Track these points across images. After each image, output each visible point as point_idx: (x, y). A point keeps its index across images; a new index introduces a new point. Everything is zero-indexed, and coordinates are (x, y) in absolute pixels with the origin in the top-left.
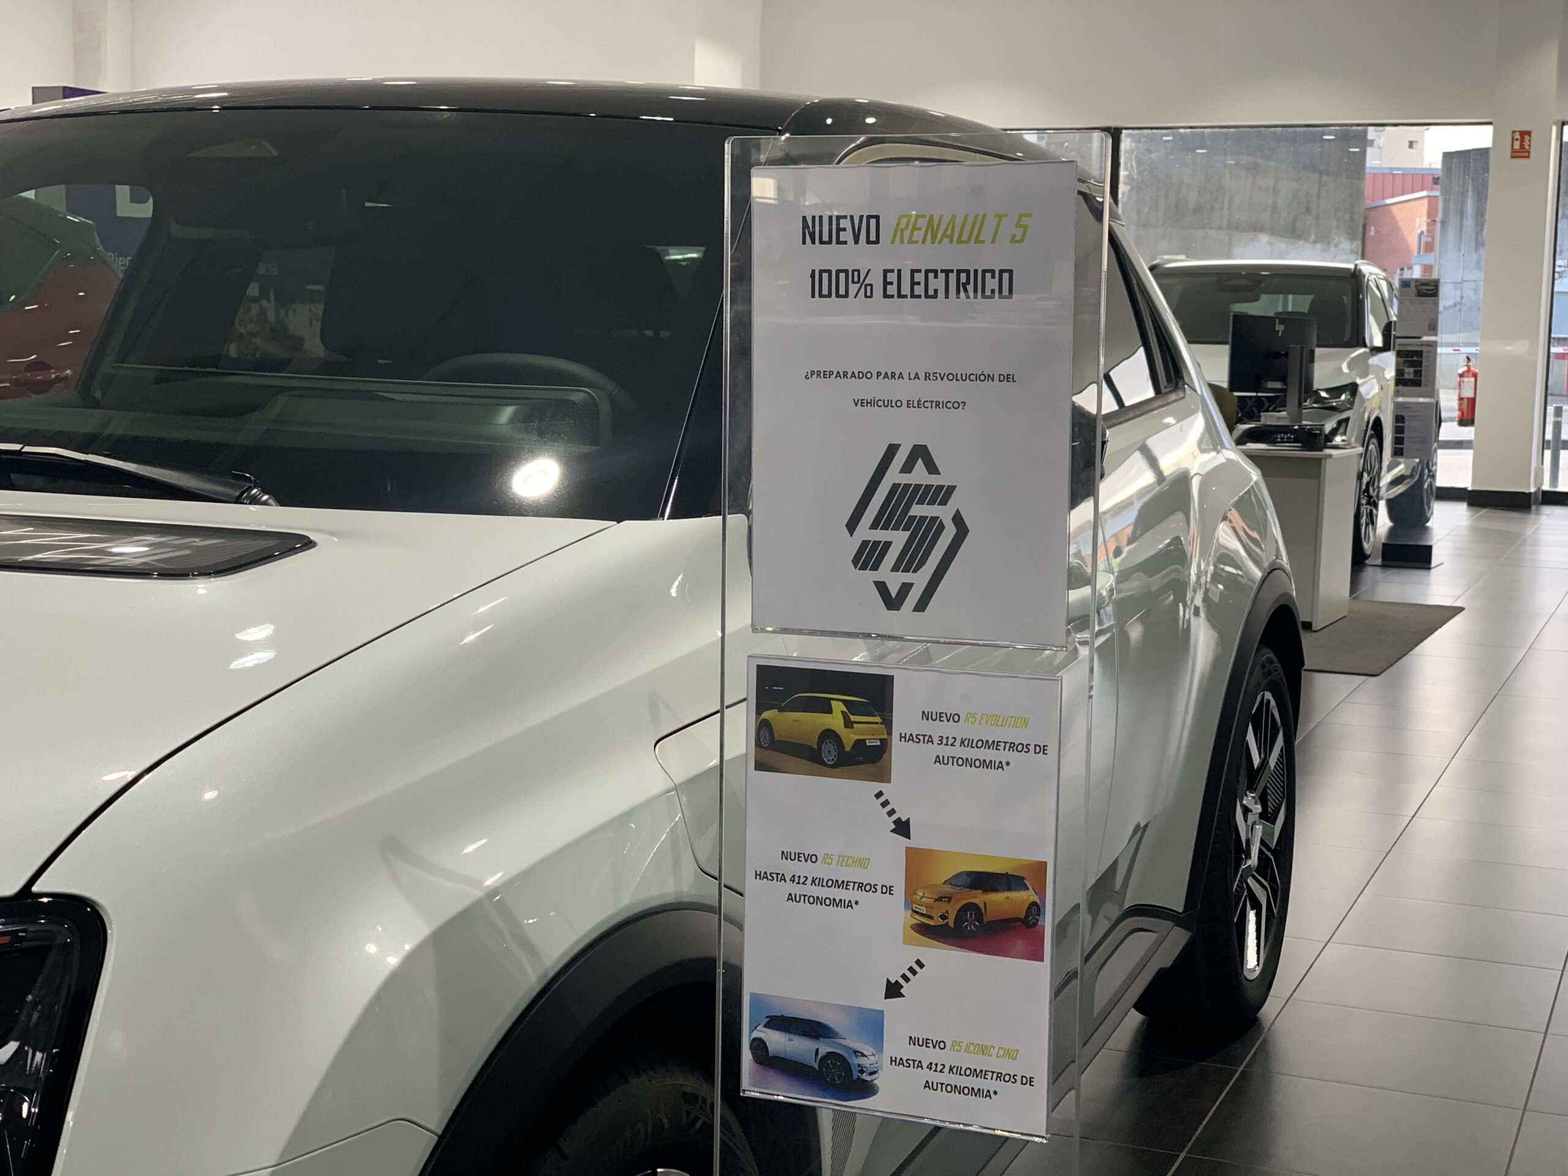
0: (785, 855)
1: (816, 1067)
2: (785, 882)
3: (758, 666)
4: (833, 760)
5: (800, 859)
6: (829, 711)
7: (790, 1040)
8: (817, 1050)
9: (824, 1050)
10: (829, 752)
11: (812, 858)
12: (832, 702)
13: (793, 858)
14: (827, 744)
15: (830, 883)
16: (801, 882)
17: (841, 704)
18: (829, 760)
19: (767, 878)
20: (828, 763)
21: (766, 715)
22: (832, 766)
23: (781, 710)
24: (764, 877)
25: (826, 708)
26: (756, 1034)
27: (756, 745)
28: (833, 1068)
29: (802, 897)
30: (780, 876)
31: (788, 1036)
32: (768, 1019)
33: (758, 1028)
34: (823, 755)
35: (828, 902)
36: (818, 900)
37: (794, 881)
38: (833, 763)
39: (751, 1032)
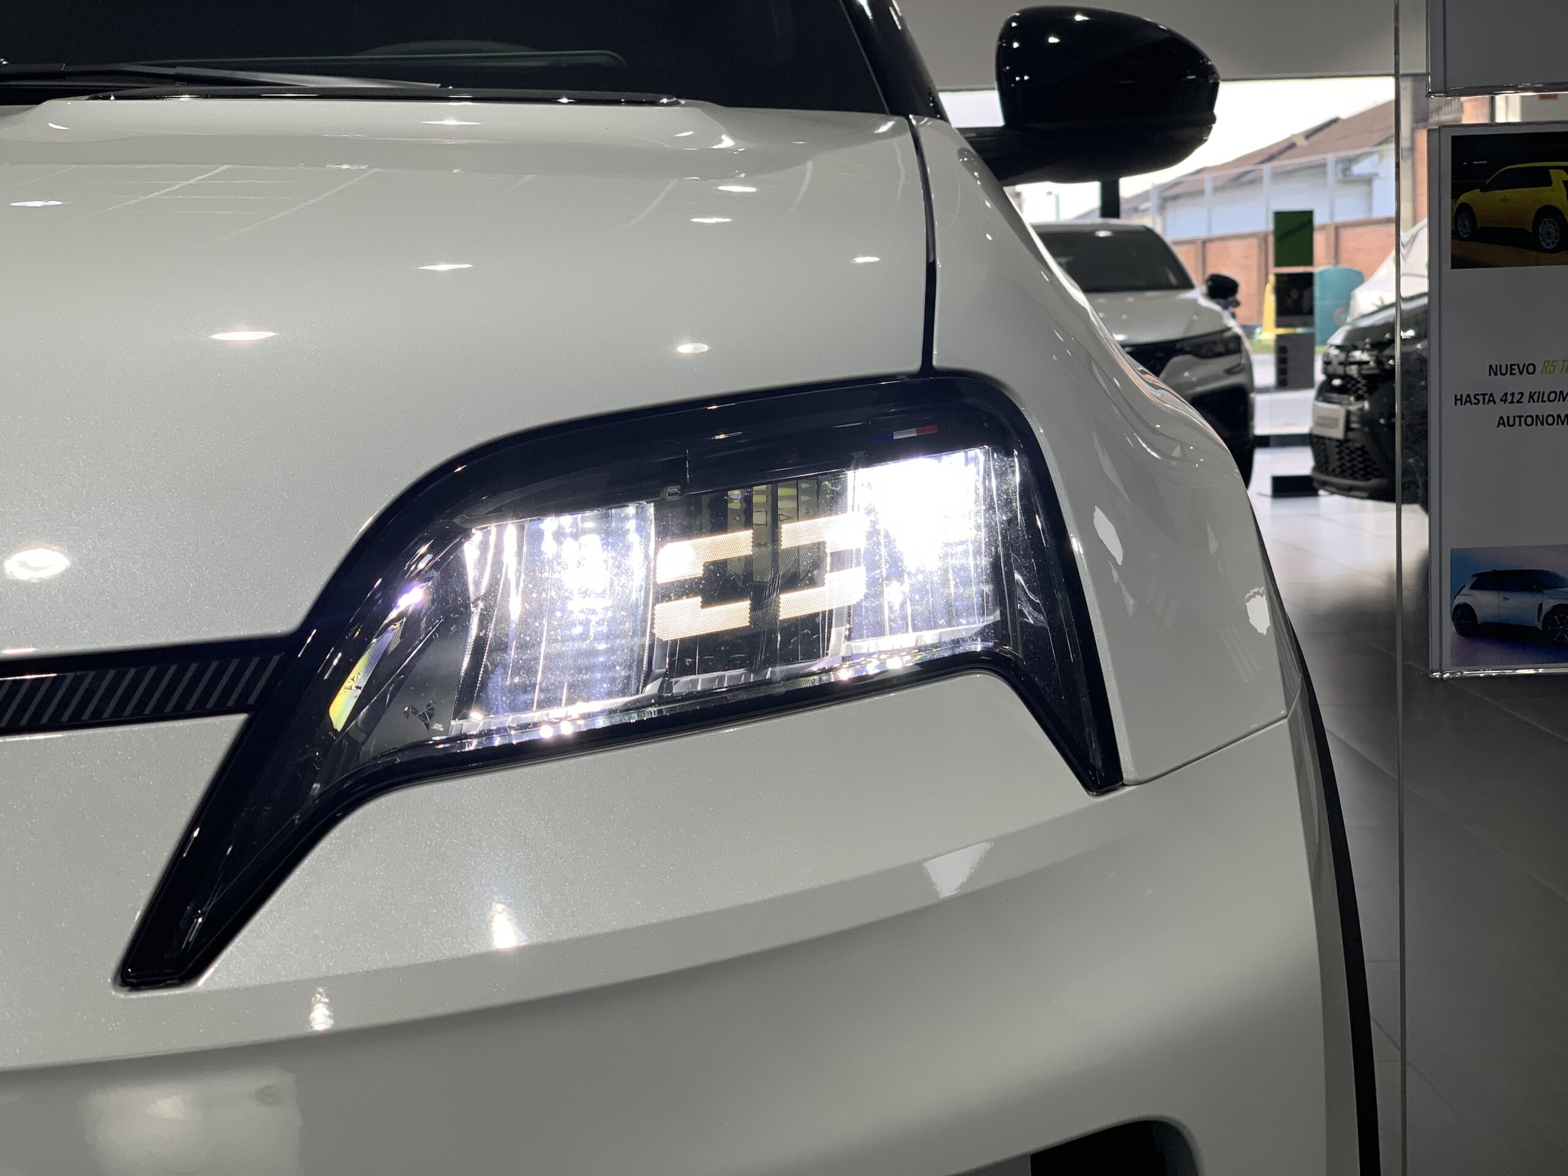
0: (1493, 370)
1: (1540, 626)
2: (1495, 403)
3: (1453, 138)
4: (1553, 243)
5: (1513, 372)
6: (1548, 182)
7: (1505, 599)
8: (1541, 605)
9: (1549, 603)
10: (1549, 233)
11: (1528, 369)
12: (1550, 171)
13: (1504, 371)
14: (1545, 223)
15: (1552, 396)
16: (1515, 400)
17: (1562, 172)
18: (1548, 244)
19: (1470, 402)
20: (1548, 247)
21: (1464, 198)
22: (1552, 251)
23: (1485, 189)
24: (1466, 402)
25: (1542, 179)
26: (1460, 600)
27: (1453, 237)
28: (1561, 625)
29: (1517, 419)
30: (1487, 398)
31: (1502, 595)
32: (1476, 578)
33: (1462, 592)
34: (1541, 239)
35: (1550, 420)
36: (1538, 420)
37: (1505, 401)
38: (1553, 246)
39: (1453, 598)
